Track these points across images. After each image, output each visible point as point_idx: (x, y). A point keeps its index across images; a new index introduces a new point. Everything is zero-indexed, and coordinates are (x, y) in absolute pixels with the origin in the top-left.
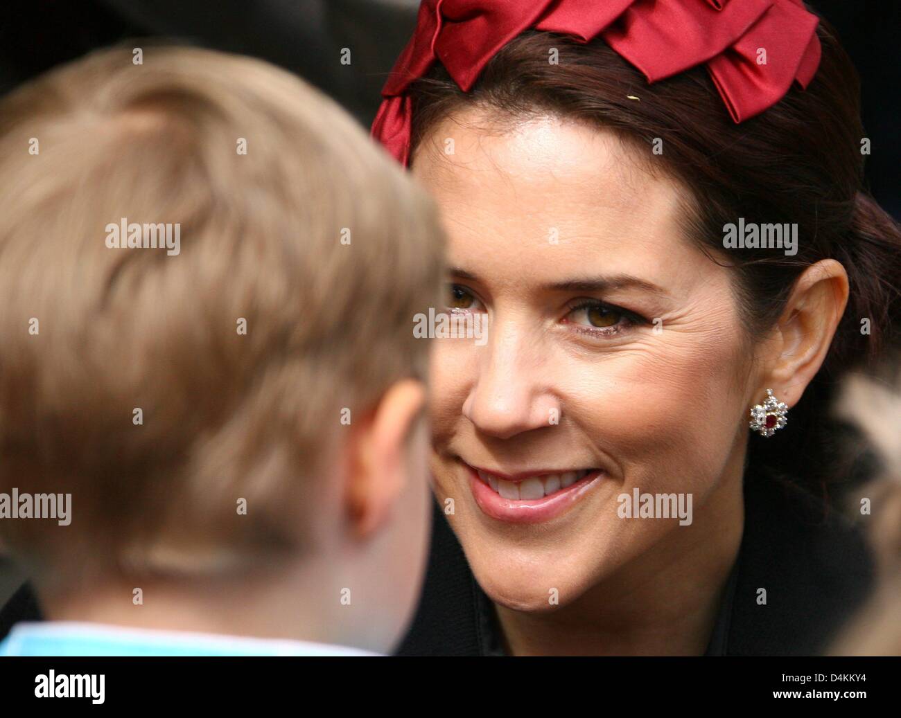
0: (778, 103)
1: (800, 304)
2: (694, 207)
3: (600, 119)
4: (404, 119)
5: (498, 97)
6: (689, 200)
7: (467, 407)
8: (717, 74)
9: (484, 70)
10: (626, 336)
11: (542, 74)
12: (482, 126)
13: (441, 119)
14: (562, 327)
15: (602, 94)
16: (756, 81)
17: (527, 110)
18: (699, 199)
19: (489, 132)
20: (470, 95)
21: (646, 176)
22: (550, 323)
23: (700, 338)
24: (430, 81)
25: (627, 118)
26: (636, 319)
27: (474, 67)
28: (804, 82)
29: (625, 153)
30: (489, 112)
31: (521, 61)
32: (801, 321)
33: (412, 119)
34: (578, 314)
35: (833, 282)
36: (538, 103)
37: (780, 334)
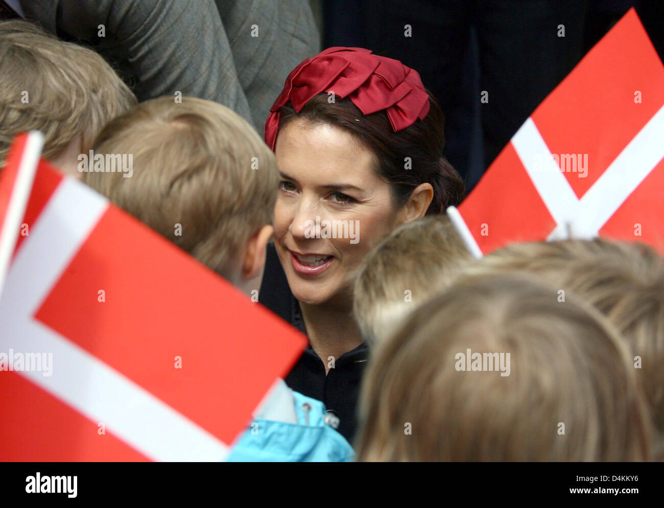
0: (411, 125)
1: (415, 199)
2: (377, 161)
3: (344, 127)
4: (277, 121)
5: (309, 116)
6: (375, 158)
7: (290, 228)
8: (389, 113)
9: (305, 105)
10: (349, 206)
11: (325, 109)
12: (303, 126)
13: (288, 122)
14: (326, 201)
15: (346, 118)
16: (404, 118)
17: (319, 122)
18: (379, 158)
19: (305, 128)
20: (299, 114)
21: (360, 149)
22: (322, 199)
23: (375, 209)
24: (286, 108)
25: (354, 127)
26: (352, 200)
27: (301, 105)
28: (422, 119)
29: (353, 140)
30: (306, 121)
31: (318, 104)
32: (415, 204)
33: (279, 121)
34: (332, 196)
35: (428, 191)
36: (323, 119)
37: (406, 209)
